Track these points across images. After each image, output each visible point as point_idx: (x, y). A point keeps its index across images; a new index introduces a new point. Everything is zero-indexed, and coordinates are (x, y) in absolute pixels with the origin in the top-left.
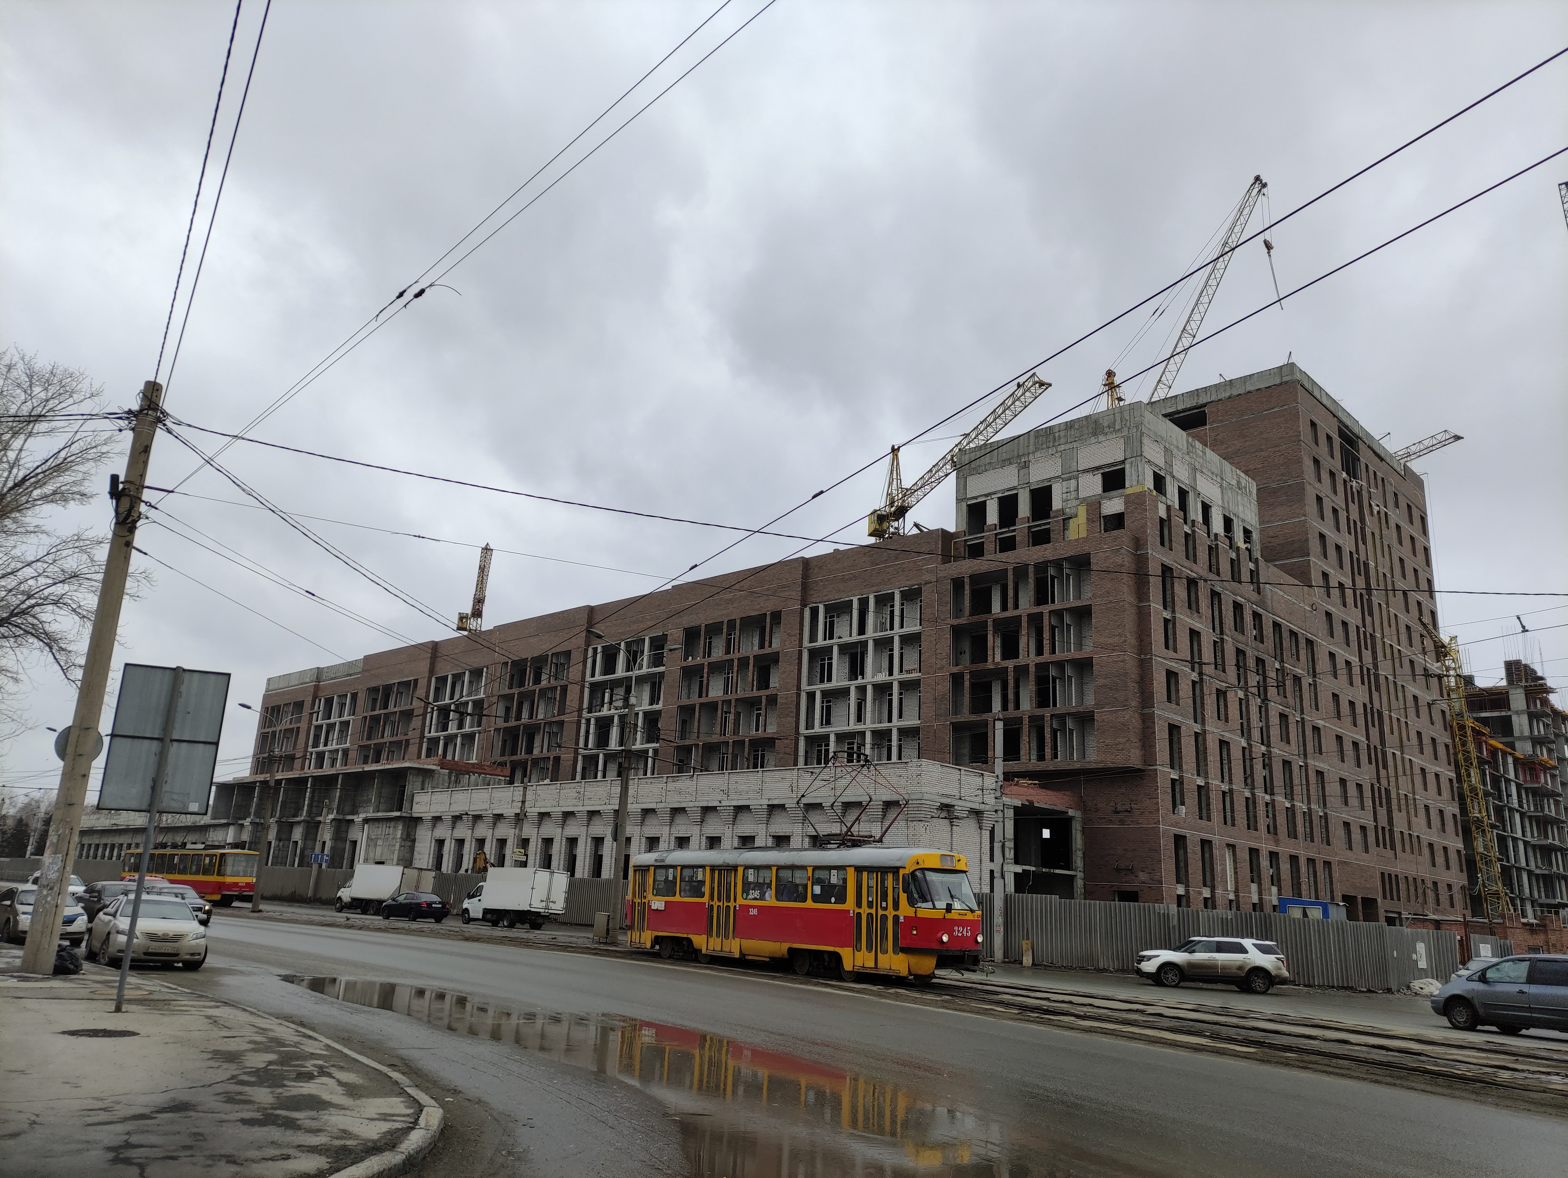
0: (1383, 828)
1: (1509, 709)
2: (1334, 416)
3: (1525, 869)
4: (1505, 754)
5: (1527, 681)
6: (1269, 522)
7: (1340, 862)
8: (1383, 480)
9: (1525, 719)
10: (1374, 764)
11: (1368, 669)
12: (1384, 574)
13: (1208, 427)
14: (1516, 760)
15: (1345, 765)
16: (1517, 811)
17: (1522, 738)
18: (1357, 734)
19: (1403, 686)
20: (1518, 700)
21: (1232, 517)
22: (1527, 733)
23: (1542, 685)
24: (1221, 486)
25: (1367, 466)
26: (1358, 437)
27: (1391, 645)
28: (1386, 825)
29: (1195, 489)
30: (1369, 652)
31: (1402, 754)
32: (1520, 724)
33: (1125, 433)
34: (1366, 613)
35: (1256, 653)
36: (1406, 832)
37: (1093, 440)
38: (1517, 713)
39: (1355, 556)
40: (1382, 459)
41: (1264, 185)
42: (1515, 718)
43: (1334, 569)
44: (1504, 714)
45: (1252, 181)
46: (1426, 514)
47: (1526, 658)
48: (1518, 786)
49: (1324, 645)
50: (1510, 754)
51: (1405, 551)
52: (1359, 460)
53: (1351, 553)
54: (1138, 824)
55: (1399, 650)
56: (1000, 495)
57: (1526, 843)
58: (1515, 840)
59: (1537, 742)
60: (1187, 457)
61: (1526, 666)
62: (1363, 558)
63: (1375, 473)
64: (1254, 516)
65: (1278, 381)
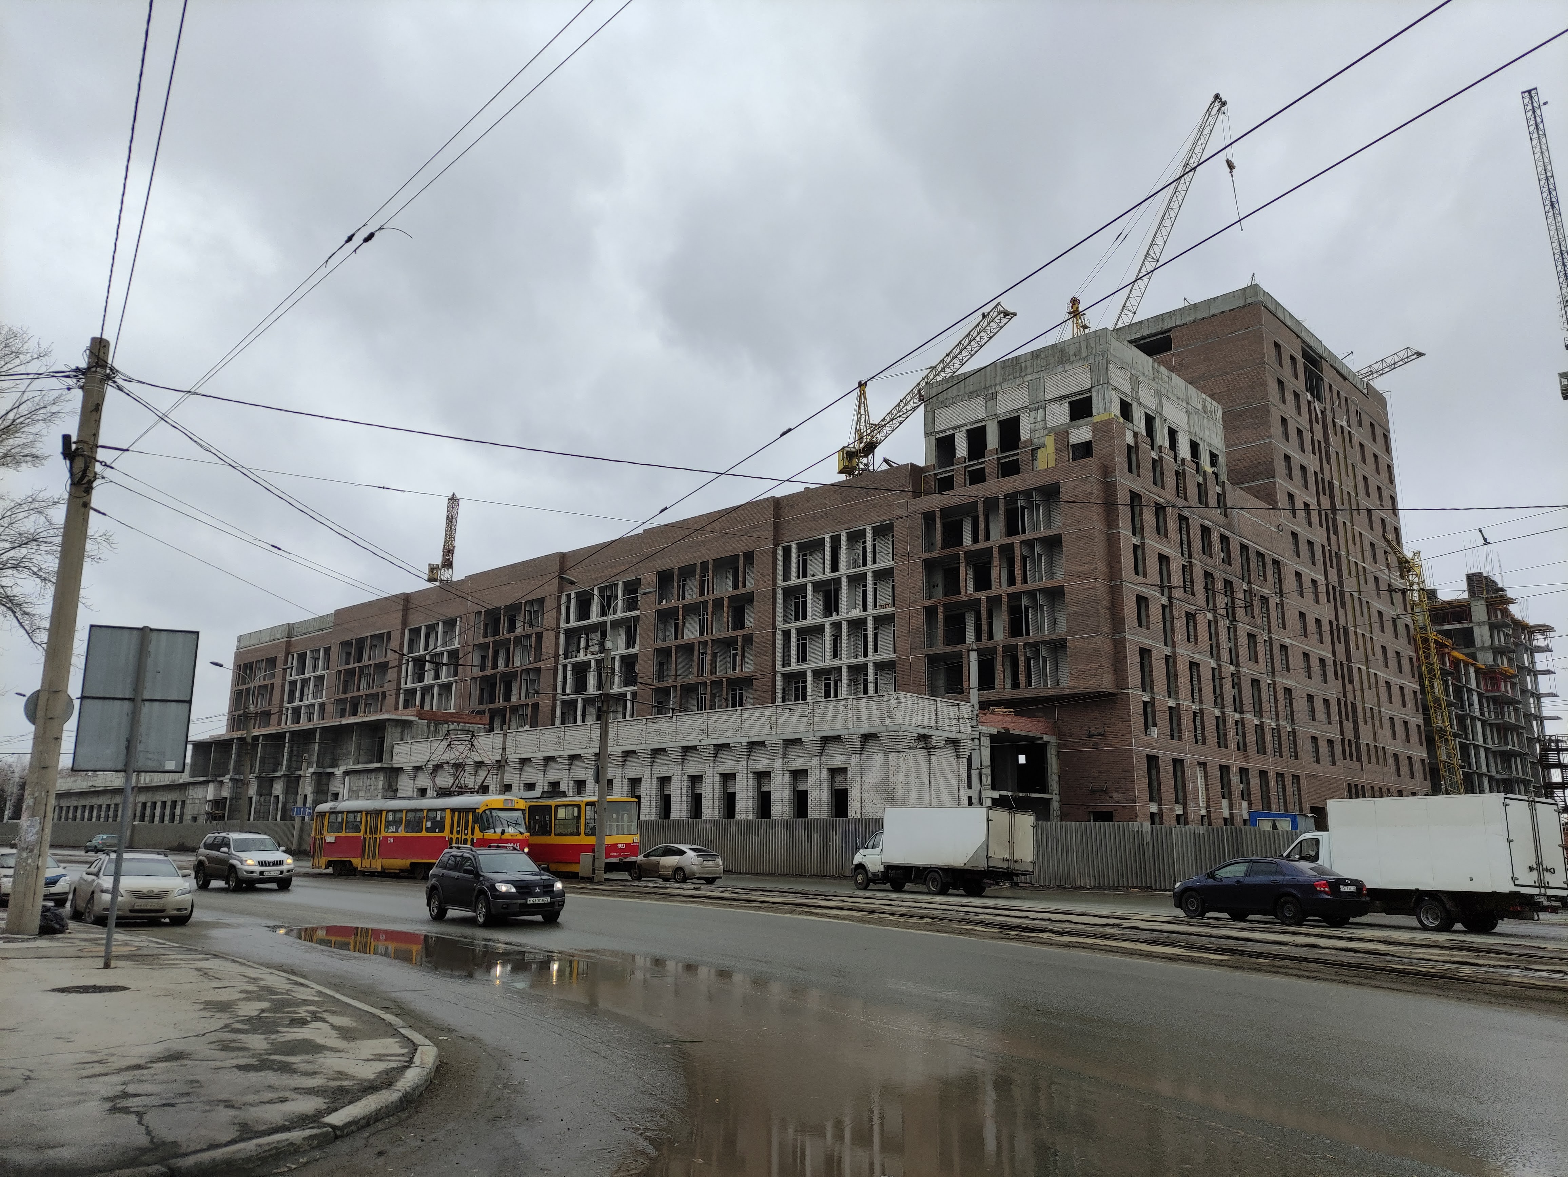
0: (1350, 741)
1: (1471, 621)
2: (1298, 337)
3: (1485, 775)
4: (1467, 665)
5: (1488, 593)
6: (1235, 445)
7: (1307, 775)
8: (1346, 399)
9: (1486, 630)
10: (1340, 679)
11: (1334, 587)
12: (1349, 493)
13: (1173, 352)
14: (1478, 671)
15: (1313, 681)
16: (1479, 719)
17: (1483, 648)
18: (1323, 650)
19: (1368, 602)
20: (1479, 612)
21: (1198, 441)
22: (1488, 643)
23: (1502, 596)
24: (1187, 411)
25: (1330, 386)
26: (1321, 357)
27: (1356, 563)
28: (1352, 738)
29: (1161, 415)
30: (1335, 570)
31: (1367, 668)
32: (1482, 635)
33: (1091, 361)
34: (1331, 532)
35: (1224, 575)
36: (1372, 744)
37: (1059, 369)
38: (1479, 624)
39: (1320, 476)
40: (1345, 378)
41: (1224, 104)
42: (1476, 630)
43: (1298, 489)
44: (1466, 625)
45: (1212, 99)
46: (1389, 432)
47: (1487, 571)
48: (1480, 695)
49: (1291, 565)
50: (1472, 664)
51: (1368, 469)
52: (1322, 380)
53: (1316, 473)
54: (1112, 746)
55: (1364, 568)
56: (968, 428)
57: (1487, 750)
58: (1477, 747)
59: (1498, 651)
60: (1153, 383)
61: (1487, 578)
62: (1327, 478)
63: (1338, 392)
64: (1220, 440)
65: (1242, 304)
